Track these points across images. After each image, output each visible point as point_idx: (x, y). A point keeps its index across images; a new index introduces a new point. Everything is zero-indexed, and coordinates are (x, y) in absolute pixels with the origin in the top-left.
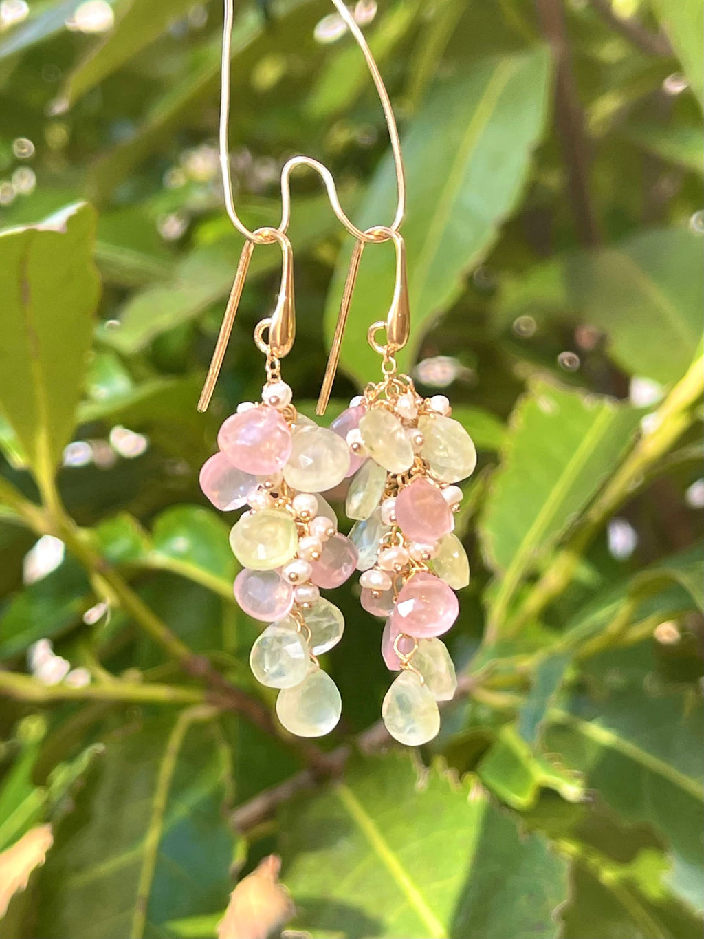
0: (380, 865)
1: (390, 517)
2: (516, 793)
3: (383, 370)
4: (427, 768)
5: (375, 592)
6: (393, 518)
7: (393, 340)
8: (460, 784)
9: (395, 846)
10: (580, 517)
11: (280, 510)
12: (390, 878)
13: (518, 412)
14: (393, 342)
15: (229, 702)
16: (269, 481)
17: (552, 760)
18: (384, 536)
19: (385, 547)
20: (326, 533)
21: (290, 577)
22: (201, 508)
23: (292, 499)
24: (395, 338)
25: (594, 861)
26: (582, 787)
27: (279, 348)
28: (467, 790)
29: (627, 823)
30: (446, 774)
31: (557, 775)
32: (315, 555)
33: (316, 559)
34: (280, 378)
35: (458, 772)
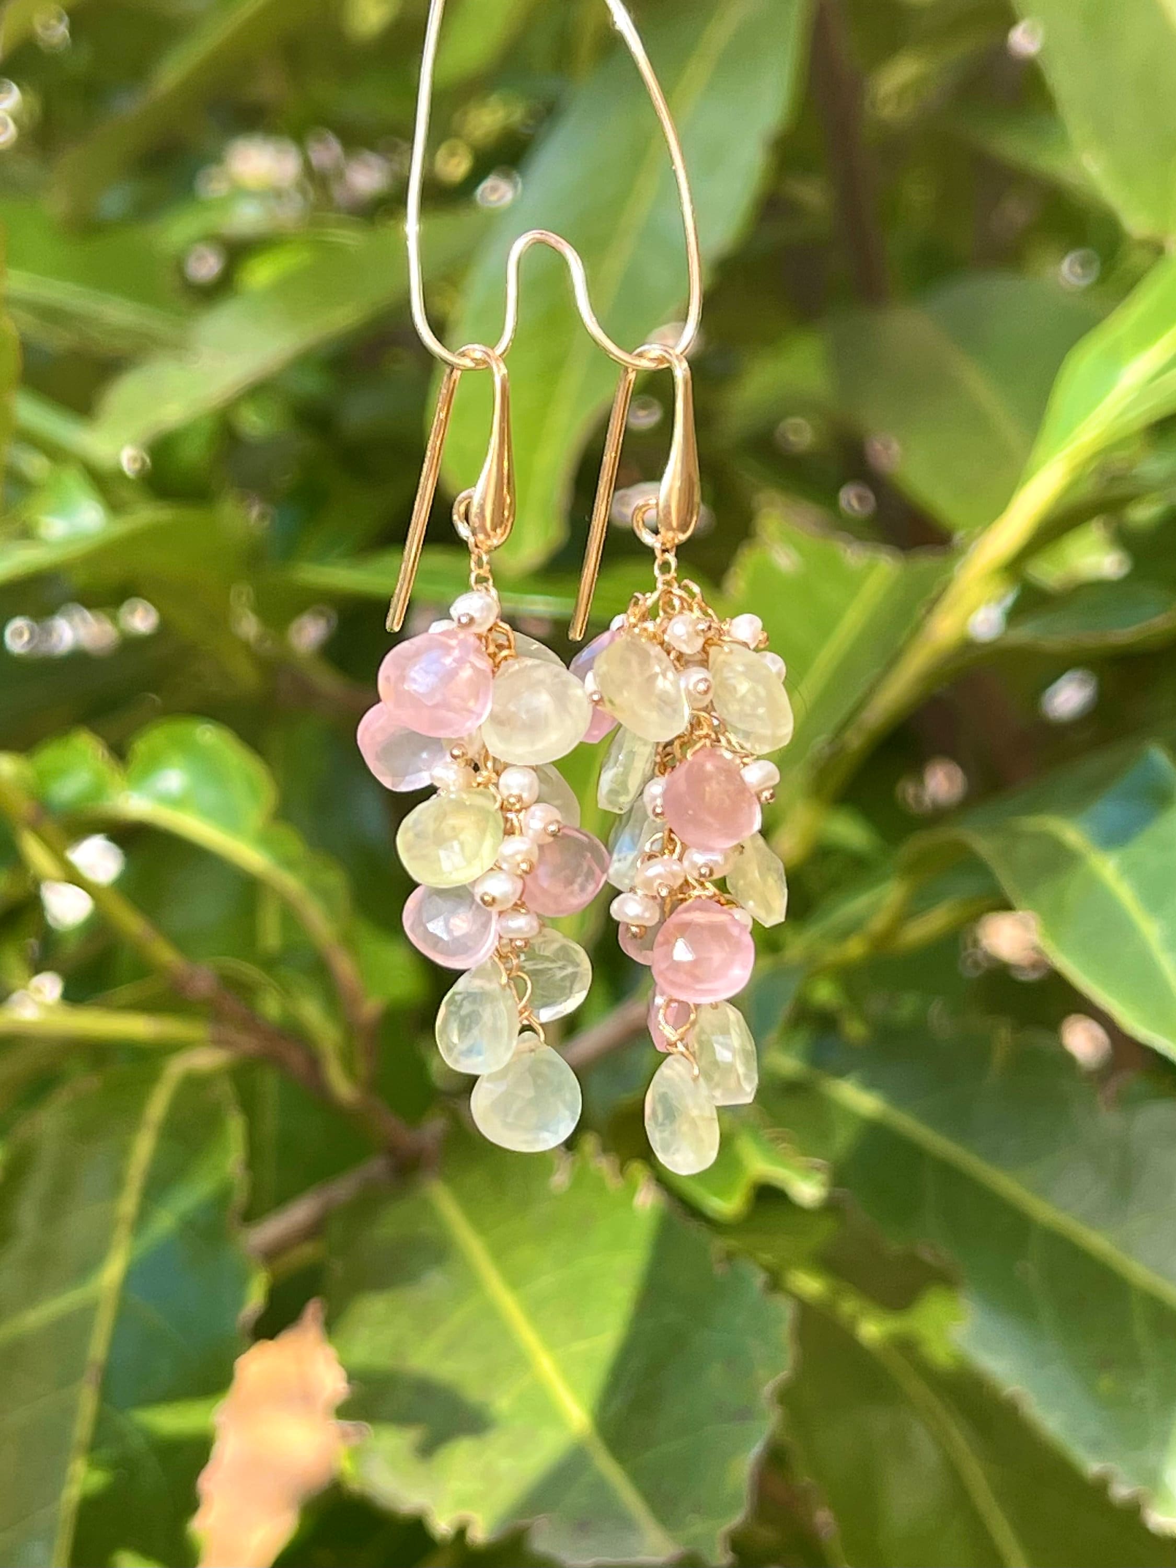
0: (491, 1313)
1: (654, 810)
2: (716, 1194)
3: (657, 572)
4: (570, 1153)
5: (634, 929)
6: (659, 810)
7: (670, 524)
8: (620, 1179)
9: (515, 1281)
10: (831, 742)
11: (481, 794)
12: (505, 1334)
13: (738, 570)
14: (670, 528)
15: (249, 1043)
16: (459, 746)
17: (775, 1140)
18: (652, 840)
19: (651, 857)
20: (545, 829)
21: (482, 899)
22: (208, 723)
23: (498, 774)
24: (675, 524)
25: (848, 1306)
26: (824, 1185)
27: (488, 536)
28: (631, 1190)
29: (894, 1246)
30: (600, 1162)
31: (785, 1166)
32: (524, 866)
33: (526, 872)
34: (491, 582)
35: (618, 1161)
